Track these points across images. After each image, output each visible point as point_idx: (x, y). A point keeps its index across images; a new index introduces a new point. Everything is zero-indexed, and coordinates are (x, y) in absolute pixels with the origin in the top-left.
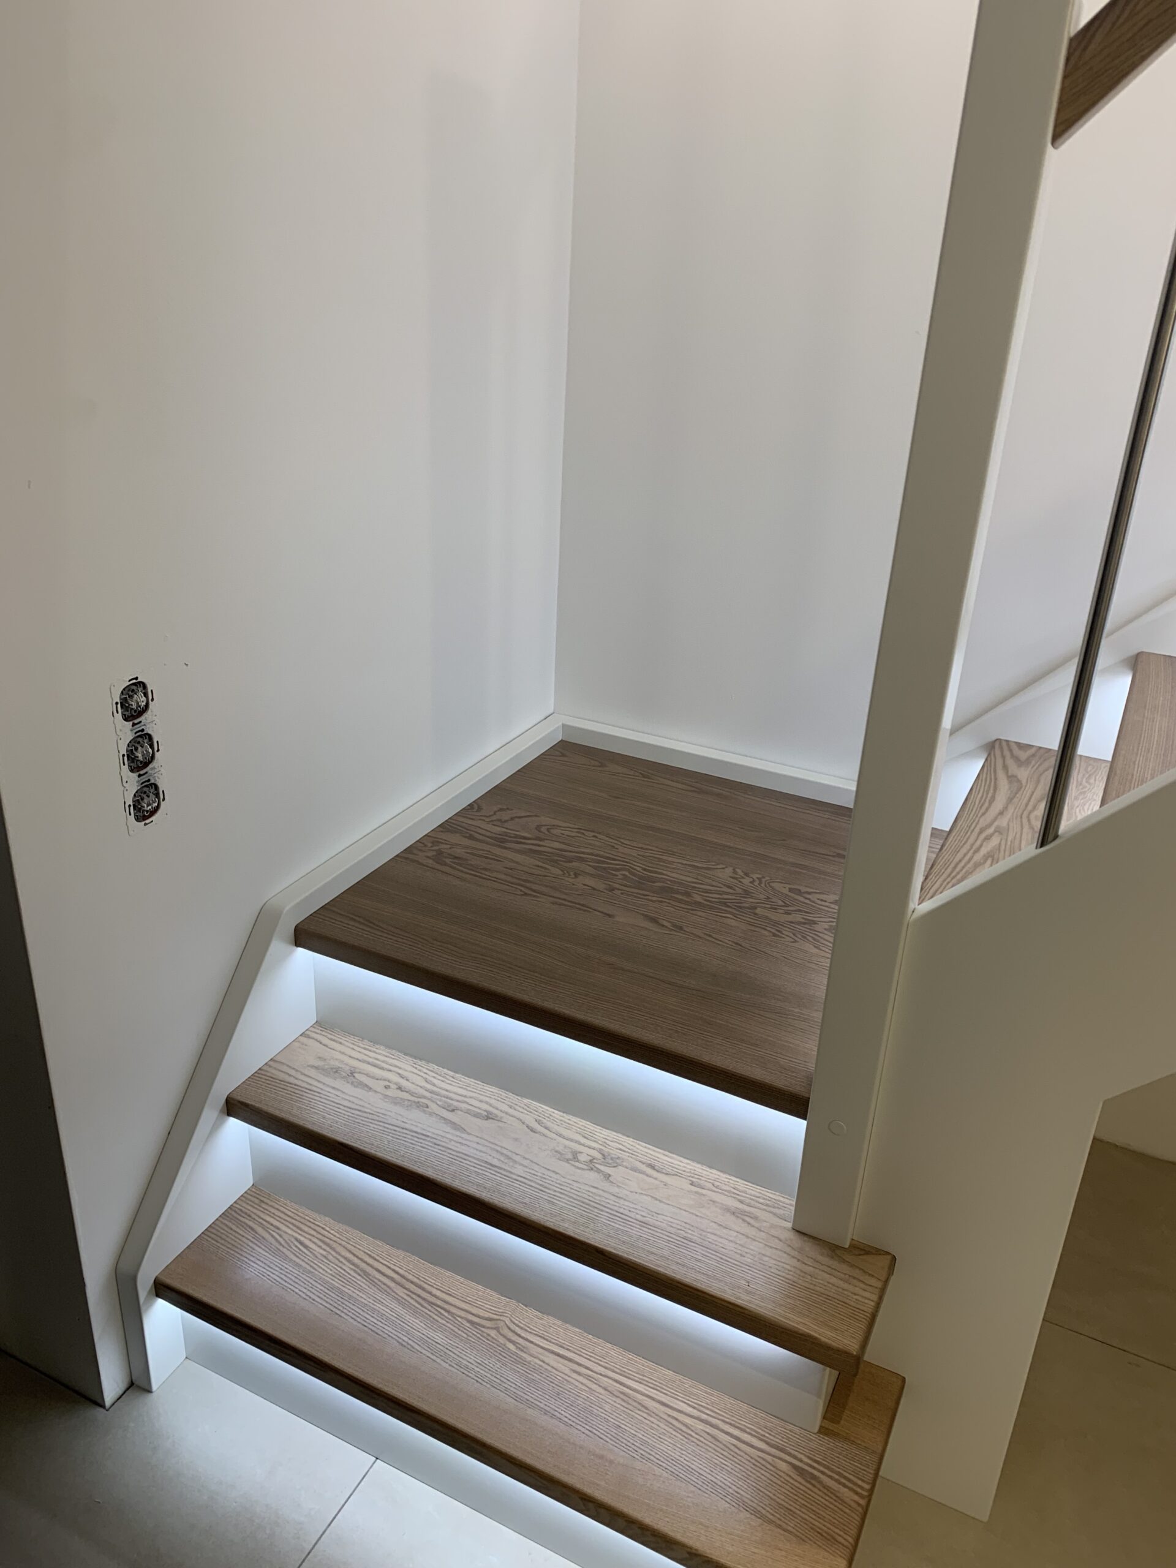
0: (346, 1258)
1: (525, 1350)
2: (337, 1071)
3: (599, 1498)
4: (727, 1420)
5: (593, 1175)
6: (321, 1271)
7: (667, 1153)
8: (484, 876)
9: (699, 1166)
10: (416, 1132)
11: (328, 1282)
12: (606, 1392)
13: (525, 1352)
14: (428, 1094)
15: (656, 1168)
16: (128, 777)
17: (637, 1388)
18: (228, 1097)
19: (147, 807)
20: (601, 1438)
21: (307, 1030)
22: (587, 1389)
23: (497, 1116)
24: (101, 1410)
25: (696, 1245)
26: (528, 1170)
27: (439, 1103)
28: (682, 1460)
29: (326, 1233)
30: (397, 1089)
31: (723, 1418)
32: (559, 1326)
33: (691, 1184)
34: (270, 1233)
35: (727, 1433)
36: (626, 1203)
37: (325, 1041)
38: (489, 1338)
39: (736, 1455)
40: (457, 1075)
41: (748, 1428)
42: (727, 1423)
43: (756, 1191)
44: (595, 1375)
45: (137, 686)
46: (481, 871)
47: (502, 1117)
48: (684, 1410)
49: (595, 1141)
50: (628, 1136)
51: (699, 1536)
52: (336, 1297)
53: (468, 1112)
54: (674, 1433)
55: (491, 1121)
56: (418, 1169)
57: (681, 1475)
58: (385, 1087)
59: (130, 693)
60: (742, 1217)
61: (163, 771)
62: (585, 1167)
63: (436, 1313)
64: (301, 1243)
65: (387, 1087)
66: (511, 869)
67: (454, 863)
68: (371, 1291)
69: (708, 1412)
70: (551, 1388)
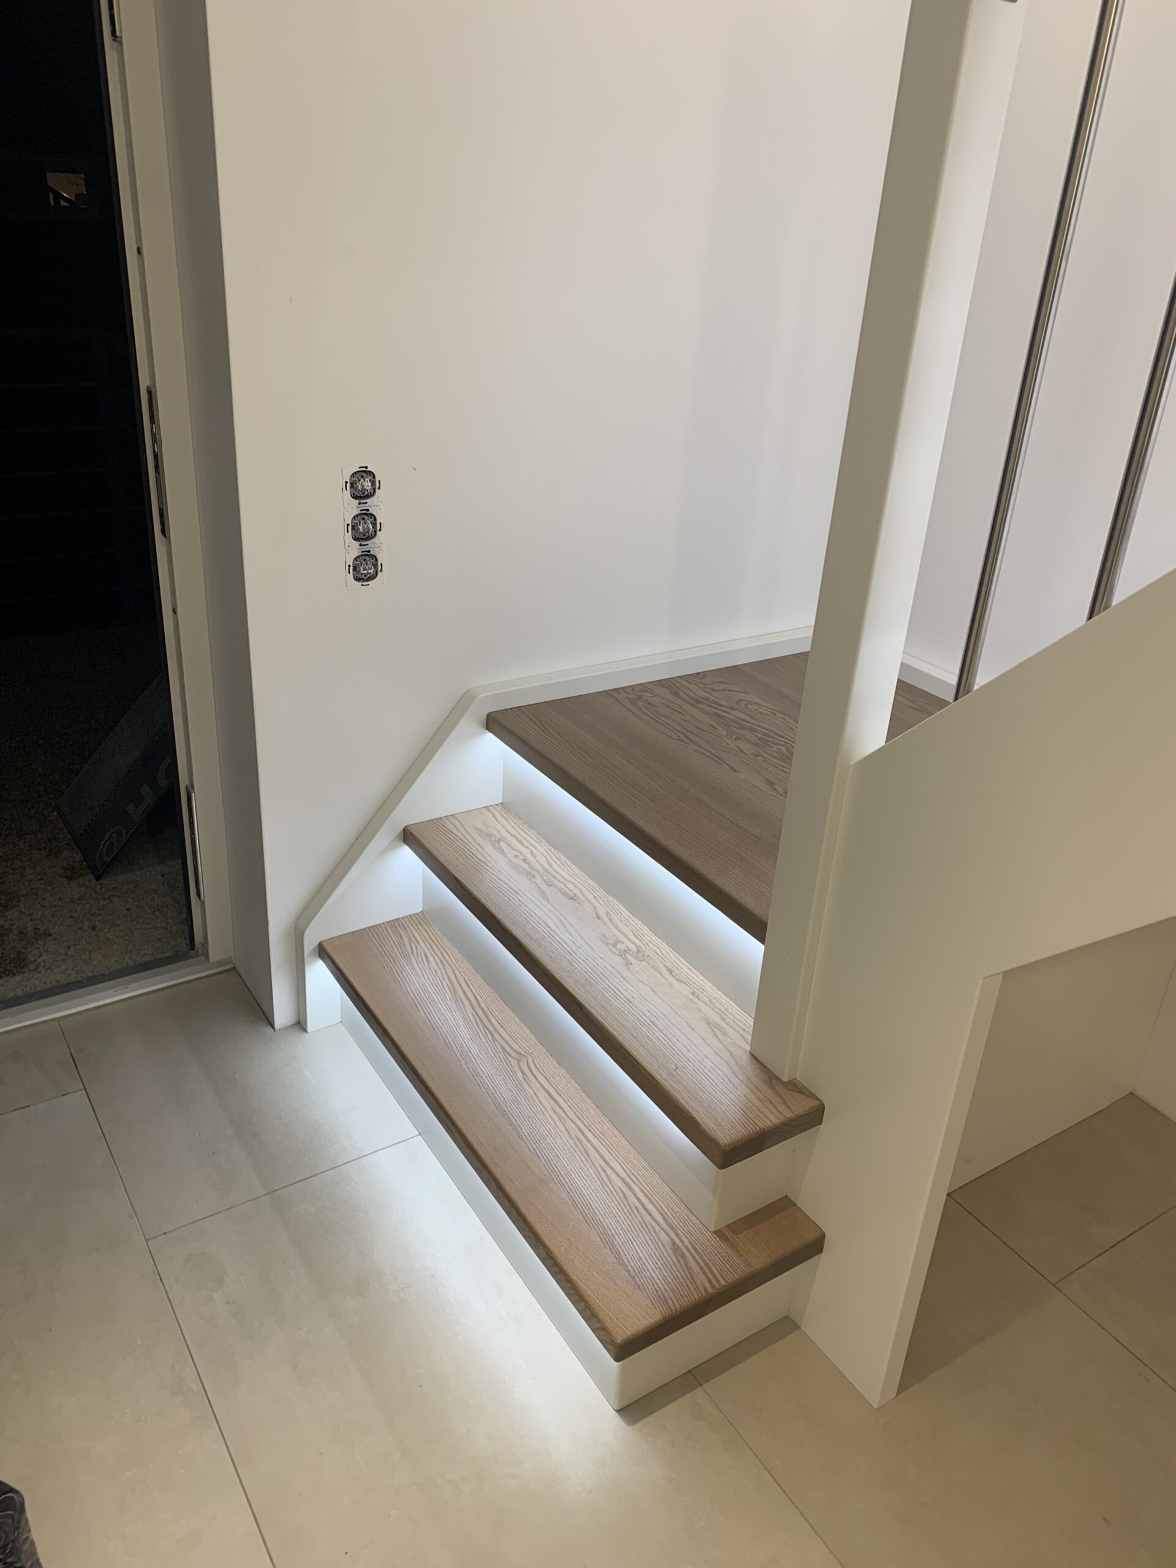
0: (449, 977)
1: (528, 1082)
2: (490, 835)
3: (507, 1190)
4: (645, 1191)
5: (619, 960)
6: (426, 978)
7: (691, 968)
8: (659, 720)
9: (710, 985)
10: (512, 888)
11: (426, 986)
12: (567, 1133)
13: (526, 1082)
14: (541, 870)
15: (674, 973)
16: (350, 543)
17: (592, 1140)
18: (405, 827)
19: (363, 570)
20: (538, 1157)
21: (491, 806)
22: (553, 1124)
23: (579, 899)
24: (271, 1029)
25: (657, 1030)
26: (572, 939)
27: (544, 877)
28: (588, 1197)
29: (447, 957)
30: (522, 860)
31: (642, 1188)
32: (565, 1078)
33: (692, 993)
34: (410, 944)
35: (638, 1199)
36: (628, 985)
37: (498, 816)
38: (509, 1064)
39: (632, 1214)
40: (574, 866)
41: (658, 1203)
42: (644, 1192)
43: (742, 1018)
44: (567, 1118)
45: (364, 473)
46: (660, 717)
47: (583, 902)
48: (616, 1169)
49: (640, 940)
50: (670, 947)
51: (560, 1246)
52: (425, 997)
53: (561, 890)
54: (596, 1179)
55: (573, 901)
56: (494, 910)
57: (579, 1205)
58: (515, 856)
59: (360, 478)
60: (713, 1028)
61: (381, 546)
62: (617, 952)
63: (484, 1033)
64: (427, 957)
65: (516, 856)
66: (686, 721)
67: (644, 707)
68: (449, 1003)
69: (634, 1178)
70: (527, 1111)
